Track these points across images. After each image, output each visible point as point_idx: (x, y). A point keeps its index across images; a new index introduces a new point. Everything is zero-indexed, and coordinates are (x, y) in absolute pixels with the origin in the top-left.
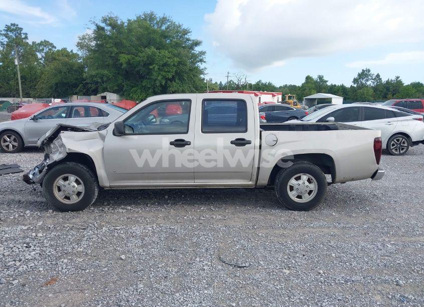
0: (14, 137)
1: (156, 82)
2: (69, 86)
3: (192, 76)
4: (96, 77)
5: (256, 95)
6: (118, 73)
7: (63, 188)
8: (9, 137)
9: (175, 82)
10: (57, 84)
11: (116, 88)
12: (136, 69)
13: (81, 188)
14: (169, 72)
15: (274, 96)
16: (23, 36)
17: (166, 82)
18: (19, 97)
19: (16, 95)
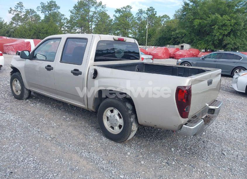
1: (215, 37)
2: (166, 39)
4: (178, 34)
9: (229, 37)
10: (160, 38)
11: (189, 41)
14: (225, 30)
16: (154, 13)
19: (144, 44)
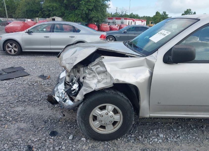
0: (15, 44)
1: (83, 11)
2: (34, 12)
3: (103, 9)
4: (49, 7)
5: (134, 21)
6: (62, 6)
7: (99, 118)
8: (11, 44)
9: (93, 11)
10: (27, 11)
11: (60, 14)
12: (72, 4)
13: (118, 117)
14: (90, 6)
15: (142, 22)
17: (89, 12)
18: (6, 17)
19: (4, 16)
